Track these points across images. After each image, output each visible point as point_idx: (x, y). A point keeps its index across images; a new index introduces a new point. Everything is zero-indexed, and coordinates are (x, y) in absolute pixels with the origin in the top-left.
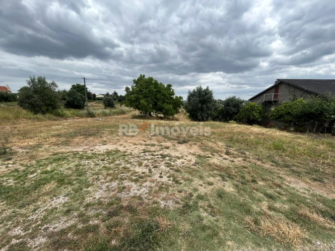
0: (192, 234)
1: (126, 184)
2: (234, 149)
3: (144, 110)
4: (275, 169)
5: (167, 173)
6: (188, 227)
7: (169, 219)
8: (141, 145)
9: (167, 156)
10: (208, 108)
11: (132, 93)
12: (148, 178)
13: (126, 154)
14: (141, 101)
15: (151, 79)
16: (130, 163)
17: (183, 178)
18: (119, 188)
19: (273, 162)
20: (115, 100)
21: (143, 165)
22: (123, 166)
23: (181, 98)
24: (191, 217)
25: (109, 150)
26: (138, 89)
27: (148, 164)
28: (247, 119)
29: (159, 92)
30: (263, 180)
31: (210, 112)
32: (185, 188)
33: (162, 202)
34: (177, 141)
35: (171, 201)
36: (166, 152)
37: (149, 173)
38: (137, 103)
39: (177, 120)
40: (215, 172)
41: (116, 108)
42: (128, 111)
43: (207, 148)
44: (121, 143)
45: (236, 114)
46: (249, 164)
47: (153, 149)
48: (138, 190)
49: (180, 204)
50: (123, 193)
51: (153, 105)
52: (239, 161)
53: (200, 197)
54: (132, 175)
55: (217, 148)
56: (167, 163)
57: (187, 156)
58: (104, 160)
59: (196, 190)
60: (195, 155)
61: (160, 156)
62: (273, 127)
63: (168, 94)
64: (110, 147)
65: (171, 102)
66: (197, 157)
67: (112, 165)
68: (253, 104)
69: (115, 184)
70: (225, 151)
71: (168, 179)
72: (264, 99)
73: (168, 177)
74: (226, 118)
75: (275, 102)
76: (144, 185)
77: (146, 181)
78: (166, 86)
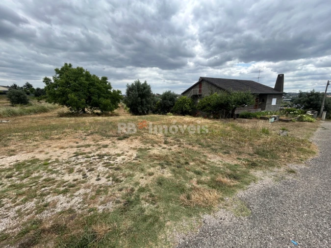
0: (134, 229)
1: (49, 200)
2: (171, 137)
3: (74, 106)
4: (201, 150)
5: (105, 174)
6: (129, 223)
7: (109, 223)
8: (72, 147)
9: (105, 155)
10: (148, 102)
11: (55, 86)
12: (83, 185)
13: (50, 162)
14: (69, 95)
15: (80, 70)
16: (57, 172)
17: (123, 175)
18: (38, 207)
19: (199, 144)
20: (28, 94)
21: (75, 171)
22: (44, 178)
23: (119, 92)
24: (133, 213)
25: (21, 161)
26: (63, 81)
27: (81, 168)
28: (181, 110)
29: (92, 84)
30: (194, 160)
31: (149, 105)
32: (126, 185)
33: (100, 207)
34: (117, 138)
35: (111, 203)
36: (104, 151)
37: (83, 178)
38: (64, 98)
39: (117, 115)
40: (155, 162)
41: (31, 105)
42: (52, 108)
43: (148, 141)
44: (40, 149)
45: (172, 106)
46: (183, 149)
47: (88, 150)
48: (68, 202)
49: (121, 203)
50: (46, 211)
51: (87, 100)
52: (175, 148)
53: (142, 190)
54: (59, 186)
55: (157, 139)
56: (105, 163)
57: (128, 152)
58: (11, 177)
59: (137, 184)
60: (136, 149)
61: (97, 157)
62: (200, 116)
63: (104, 88)
64: (22, 157)
65: (108, 97)
66: (138, 151)
67: (25, 181)
68: (184, 97)
69: (31, 204)
70: (164, 141)
71: (106, 180)
72: (192, 93)
73: (107, 178)
74: (164, 111)
75: (200, 95)
76: (76, 194)
77: (79, 189)
78: (100, 79)
